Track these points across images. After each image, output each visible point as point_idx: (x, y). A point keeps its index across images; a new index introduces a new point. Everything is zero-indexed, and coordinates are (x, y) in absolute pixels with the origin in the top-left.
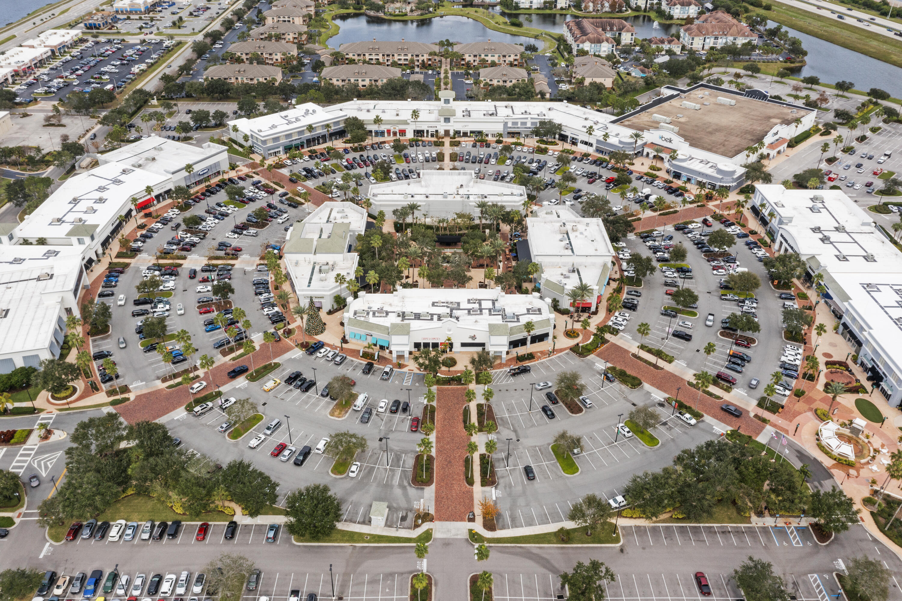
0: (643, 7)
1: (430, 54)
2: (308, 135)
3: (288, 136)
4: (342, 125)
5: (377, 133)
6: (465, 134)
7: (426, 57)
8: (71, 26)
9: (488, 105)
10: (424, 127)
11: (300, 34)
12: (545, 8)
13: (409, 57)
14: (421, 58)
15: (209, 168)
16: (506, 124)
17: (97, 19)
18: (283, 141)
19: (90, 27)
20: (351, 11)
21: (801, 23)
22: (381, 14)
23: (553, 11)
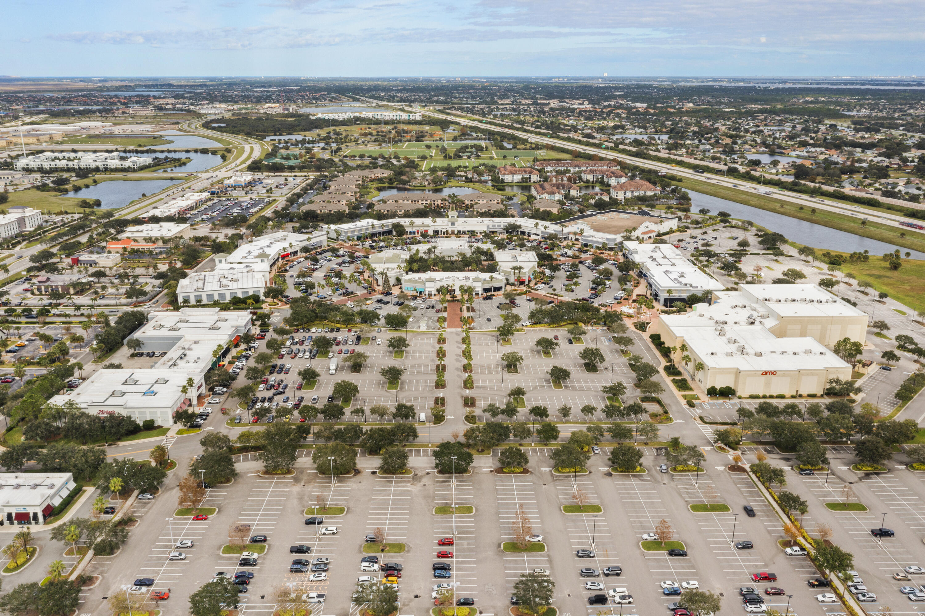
0: (591, 180)
1: (442, 200)
2: (371, 231)
3: (360, 230)
4: (390, 228)
5: (411, 233)
6: (464, 233)
7: (439, 202)
8: (201, 191)
9: (480, 219)
10: (439, 229)
11: (356, 193)
12: (523, 182)
13: (428, 202)
14: (436, 203)
15: (317, 243)
16: (488, 226)
17: (215, 189)
18: (357, 233)
19: (213, 193)
20: (386, 185)
21: (698, 188)
22: (407, 186)
23: (529, 184)
